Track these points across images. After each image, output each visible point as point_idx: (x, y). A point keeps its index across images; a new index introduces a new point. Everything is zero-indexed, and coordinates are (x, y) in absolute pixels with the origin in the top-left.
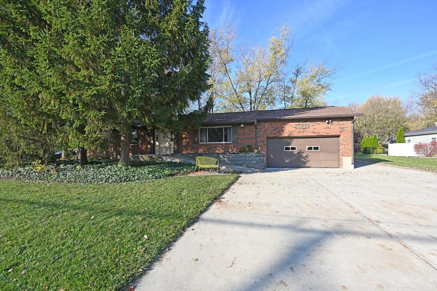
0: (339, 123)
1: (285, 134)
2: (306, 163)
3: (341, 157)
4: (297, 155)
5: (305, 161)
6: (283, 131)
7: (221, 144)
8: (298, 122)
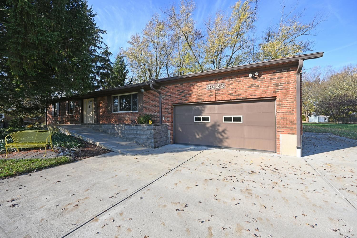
0: (273, 77)
1: (193, 99)
2: (223, 141)
3: (277, 134)
4: (210, 128)
5: (221, 137)
6: (190, 95)
7: (128, 113)
8: (210, 81)
